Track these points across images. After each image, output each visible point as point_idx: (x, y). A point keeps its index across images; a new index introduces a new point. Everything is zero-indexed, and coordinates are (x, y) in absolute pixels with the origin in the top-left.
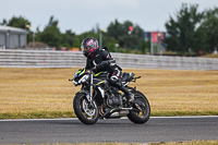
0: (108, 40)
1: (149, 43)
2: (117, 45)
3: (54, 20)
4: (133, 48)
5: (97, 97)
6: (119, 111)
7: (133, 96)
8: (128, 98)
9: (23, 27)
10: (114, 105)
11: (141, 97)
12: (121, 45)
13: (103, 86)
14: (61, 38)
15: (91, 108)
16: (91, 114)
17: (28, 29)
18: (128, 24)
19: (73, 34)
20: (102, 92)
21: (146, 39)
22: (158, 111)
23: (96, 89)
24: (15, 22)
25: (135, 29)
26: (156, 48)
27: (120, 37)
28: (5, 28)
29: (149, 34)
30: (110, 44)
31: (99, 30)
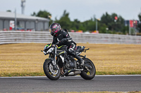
0: (101, 25)
1: (128, 27)
2: (107, 29)
3: (66, 13)
4: (117, 31)
5: (59, 62)
6: (74, 71)
7: (83, 62)
8: (80, 63)
9: (47, 17)
10: (71, 67)
11: (89, 62)
12: (110, 28)
13: (63, 55)
14: (71, 24)
15: (55, 69)
16: (55, 73)
17: (49, 18)
18: (114, 15)
19: (79, 22)
20: (63, 59)
21: (126, 25)
22: (134, 71)
23: (58, 57)
24: (41, 14)
25: (118, 19)
26: (132, 31)
27: (109, 24)
28: (35, 18)
29: (128, 22)
30: (102, 28)
31: (95, 19)
